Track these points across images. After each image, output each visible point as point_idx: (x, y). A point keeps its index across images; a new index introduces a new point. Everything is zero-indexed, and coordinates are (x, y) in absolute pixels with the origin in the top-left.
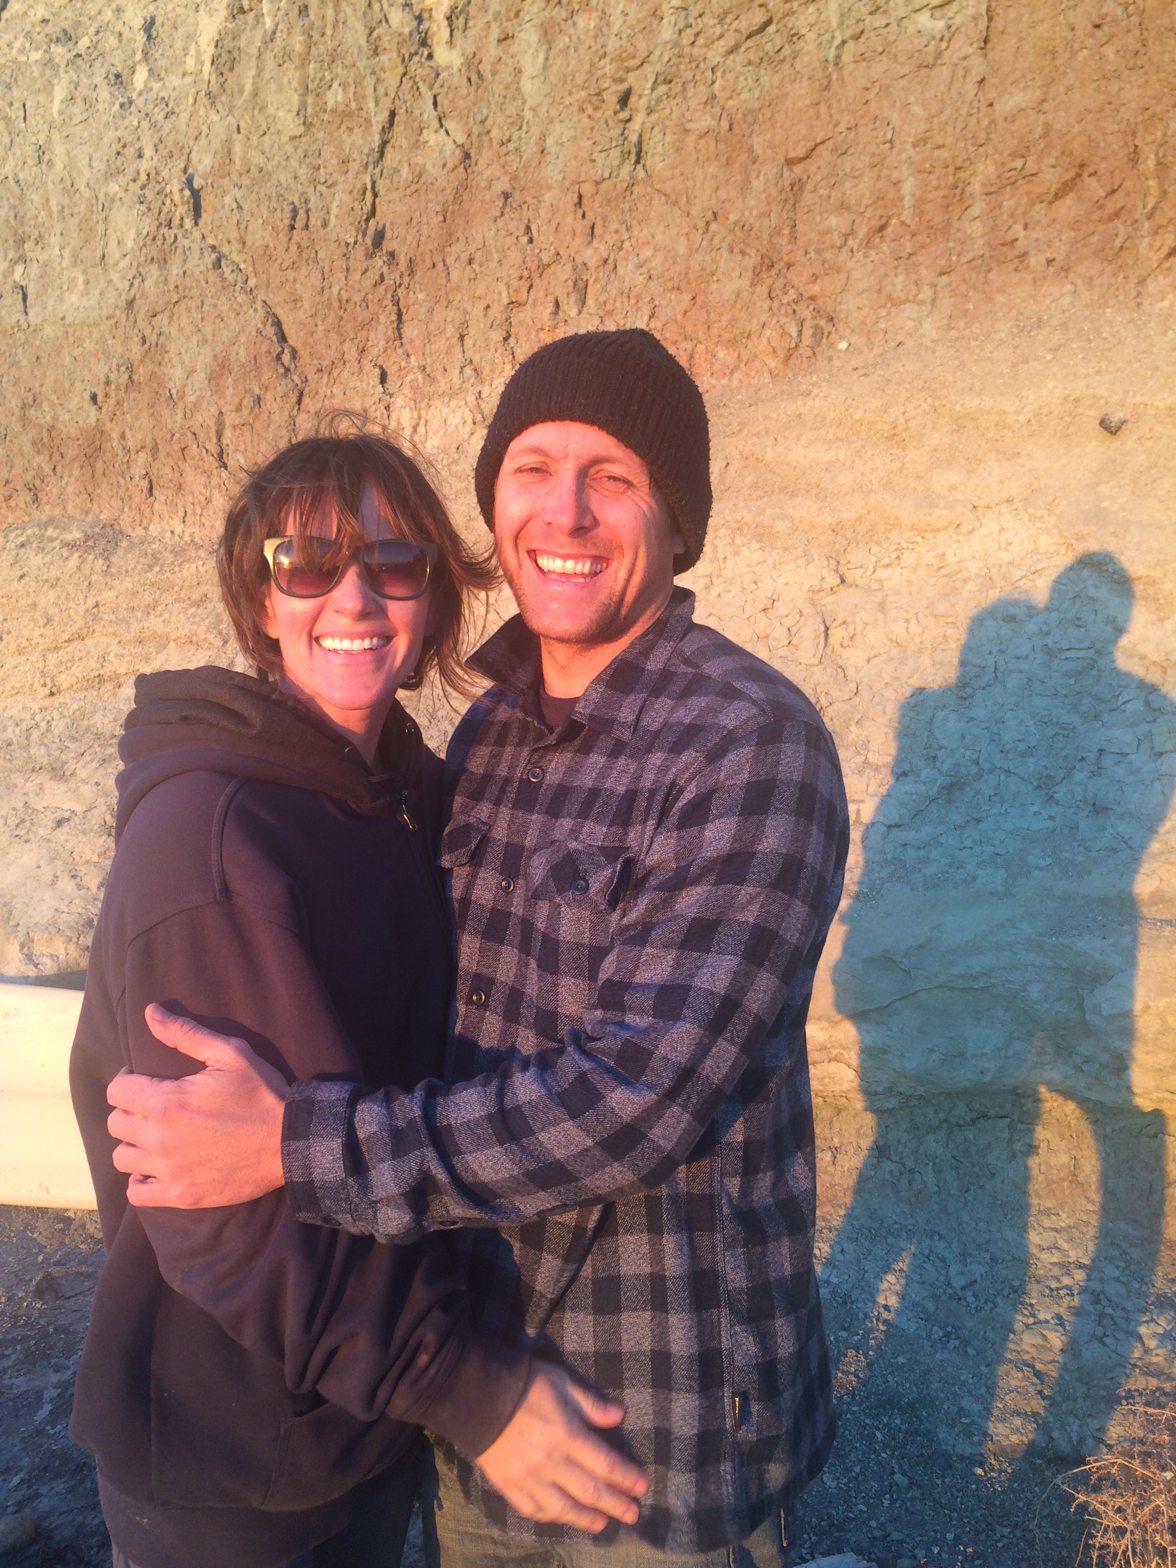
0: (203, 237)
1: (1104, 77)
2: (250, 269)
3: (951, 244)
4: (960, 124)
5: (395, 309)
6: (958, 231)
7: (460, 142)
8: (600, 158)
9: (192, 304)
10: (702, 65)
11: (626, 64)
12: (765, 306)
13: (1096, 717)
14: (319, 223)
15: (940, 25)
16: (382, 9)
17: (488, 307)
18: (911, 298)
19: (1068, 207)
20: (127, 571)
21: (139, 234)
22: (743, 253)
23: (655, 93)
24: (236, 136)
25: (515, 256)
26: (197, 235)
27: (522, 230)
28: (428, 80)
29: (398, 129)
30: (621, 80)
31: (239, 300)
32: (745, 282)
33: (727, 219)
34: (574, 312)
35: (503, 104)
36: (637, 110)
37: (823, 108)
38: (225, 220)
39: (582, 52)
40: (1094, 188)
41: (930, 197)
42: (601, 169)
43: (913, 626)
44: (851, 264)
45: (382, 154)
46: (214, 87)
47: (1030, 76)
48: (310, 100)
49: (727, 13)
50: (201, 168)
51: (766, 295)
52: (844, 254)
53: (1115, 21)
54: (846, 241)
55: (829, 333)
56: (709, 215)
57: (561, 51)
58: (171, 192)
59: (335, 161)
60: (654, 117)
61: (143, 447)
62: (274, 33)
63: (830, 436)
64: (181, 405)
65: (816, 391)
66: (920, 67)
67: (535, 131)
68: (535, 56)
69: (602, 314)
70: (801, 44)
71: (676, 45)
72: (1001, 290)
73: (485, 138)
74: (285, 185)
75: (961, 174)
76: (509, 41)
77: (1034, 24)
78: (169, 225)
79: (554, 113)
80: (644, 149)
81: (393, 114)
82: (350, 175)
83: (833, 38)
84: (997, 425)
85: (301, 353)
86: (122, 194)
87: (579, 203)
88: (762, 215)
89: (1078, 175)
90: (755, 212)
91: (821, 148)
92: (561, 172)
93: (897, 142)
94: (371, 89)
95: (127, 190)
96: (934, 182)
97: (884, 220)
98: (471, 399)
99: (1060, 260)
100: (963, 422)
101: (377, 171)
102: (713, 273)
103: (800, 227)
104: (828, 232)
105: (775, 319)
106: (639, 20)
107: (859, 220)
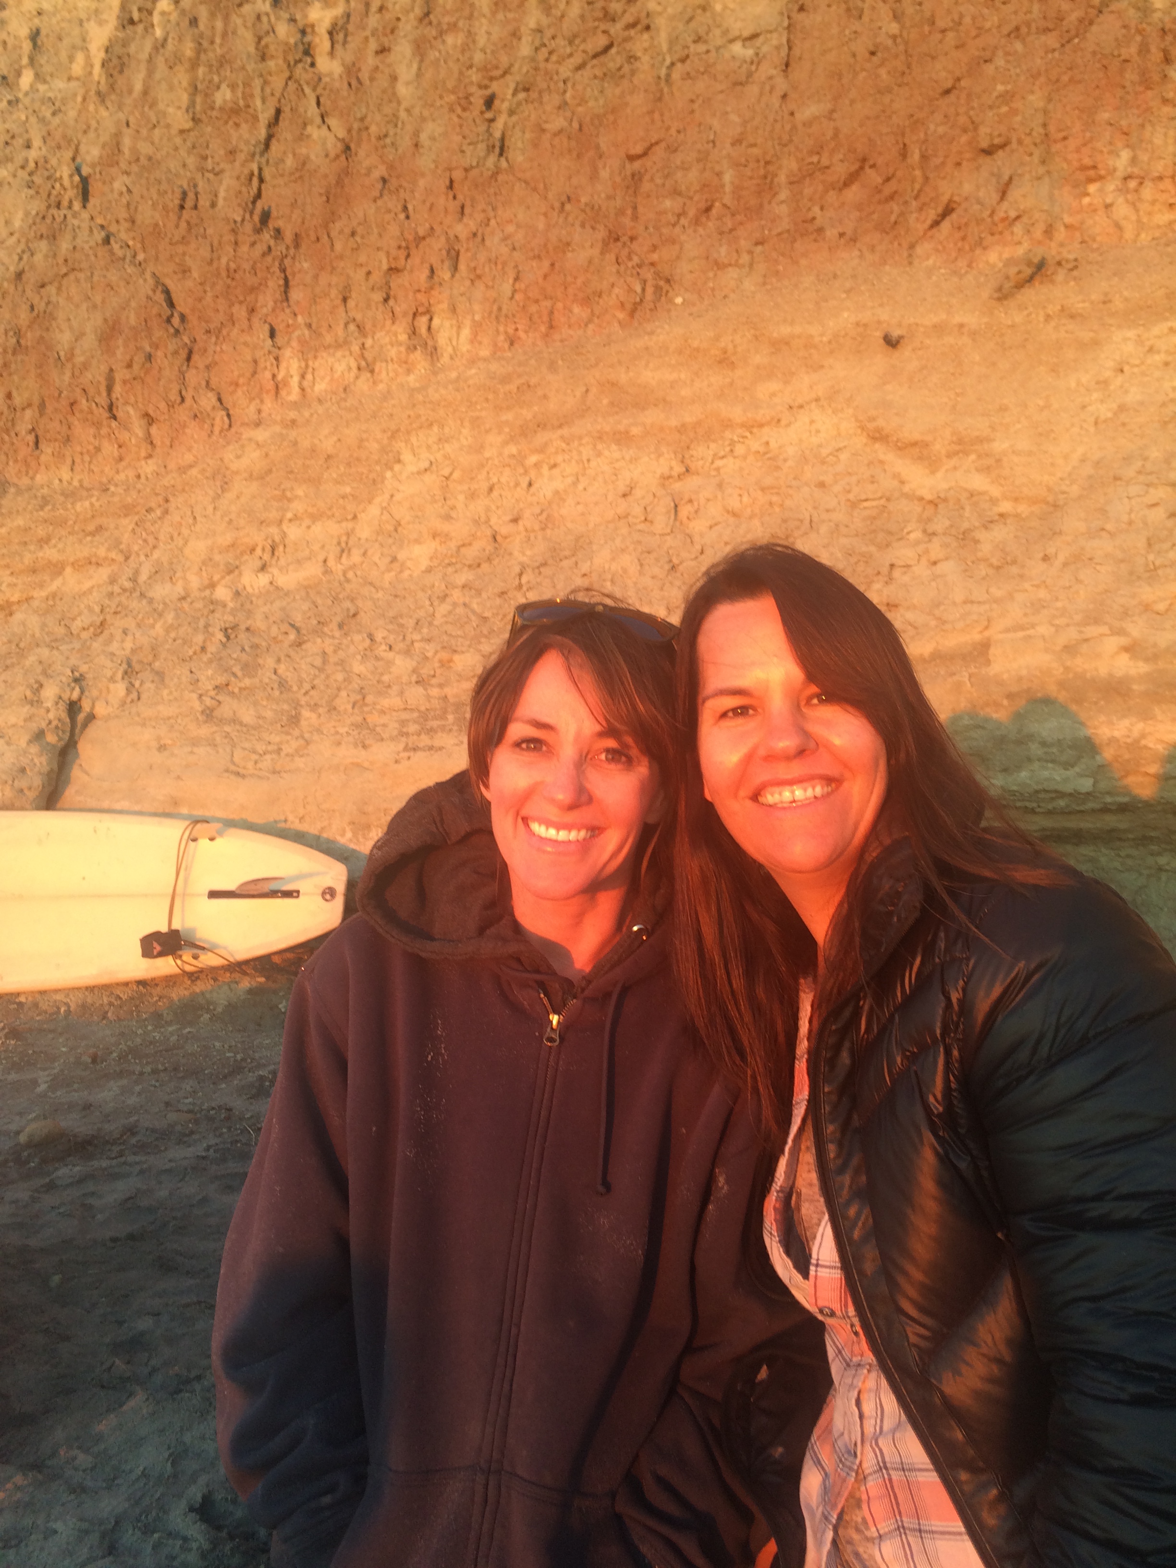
0: (92, 218)
1: (879, 92)
2: (139, 245)
3: (763, 222)
4: (768, 128)
5: (283, 275)
6: (769, 211)
7: (340, 136)
8: (469, 150)
9: (81, 276)
10: (555, 77)
11: (490, 74)
12: (614, 270)
13: (888, 545)
14: (208, 204)
15: (749, 53)
16: (269, 21)
17: (369, 273)
18: (733, 262)
19: (854, 193)
20: (18, 511)
21: (27, 214)
22: (593, 228)
23: (515, 100)
24: (125, 130)
25: (393, 230)
26: (85, 215)
27: (400, 208)
28: (312, 83)
29: (284, 123)
30: (486, 87)
31: (129, 271)
32: (596, 251)
33: (579, 201)
34: (447, 276)
35: (380, 104)
36: (500, 112)
37: (657, 116)
38: (114, 204)
39: (451, 64)
40: (873, 177)
41: (746, 185)
42: (469, 160)
43: (745, 499)
44: (683, 238)
45: (267, 145)
46: (103, 87)
47: (822, 93)
48: (199, 100)
49: (575, 36)
50: (88, 159)
51: (614, 261)
52: (678, 229)
53: (887, 49)
54: (679, 219)
55: (667, 292)
56: (564, 198)
57: (432, 62)
58: (61, 177)
59: (222, 152)
60: (514, 118)
61: (29, 405)
62: (165, 40)
63: (673, 362)
64: (69, 366)
65: (659, 330)
66: (735, 84)
67: (409, 128)
68: (410, 65)
69: (472, 276)
70: (637, 64)
71: (533, 60)
72: (804, 255)
73: (364, 134)
74: (173, 170)
75: (771, 168)
76: (385, 53)
77: (824, 52)
78: (58, 206)
79: (426, 113)
80: (506, 144)
81: (278, 112)
82: (237, 164)
83: (664, 60)
84: (805, 346)
85: (190, 317)
86: (11, 179)
87: (451, 186)
88: (609, 198)
89: (862, 168)
90: (603, 195)
91: (656, 148)
92: (433, 161)
93: (718, 143)
94: (259, 89)
95: (15, 176)
96: (749, 174)
97: (709, 203)
98: (356, 348)
99: (849, 233)
100: (779, 345)
101: (263, 160)
102: (568, 244)
103: (641, 209)
104: (665, 212)
105: (622, 280)
106: (501, 39)
107: (689, 202)
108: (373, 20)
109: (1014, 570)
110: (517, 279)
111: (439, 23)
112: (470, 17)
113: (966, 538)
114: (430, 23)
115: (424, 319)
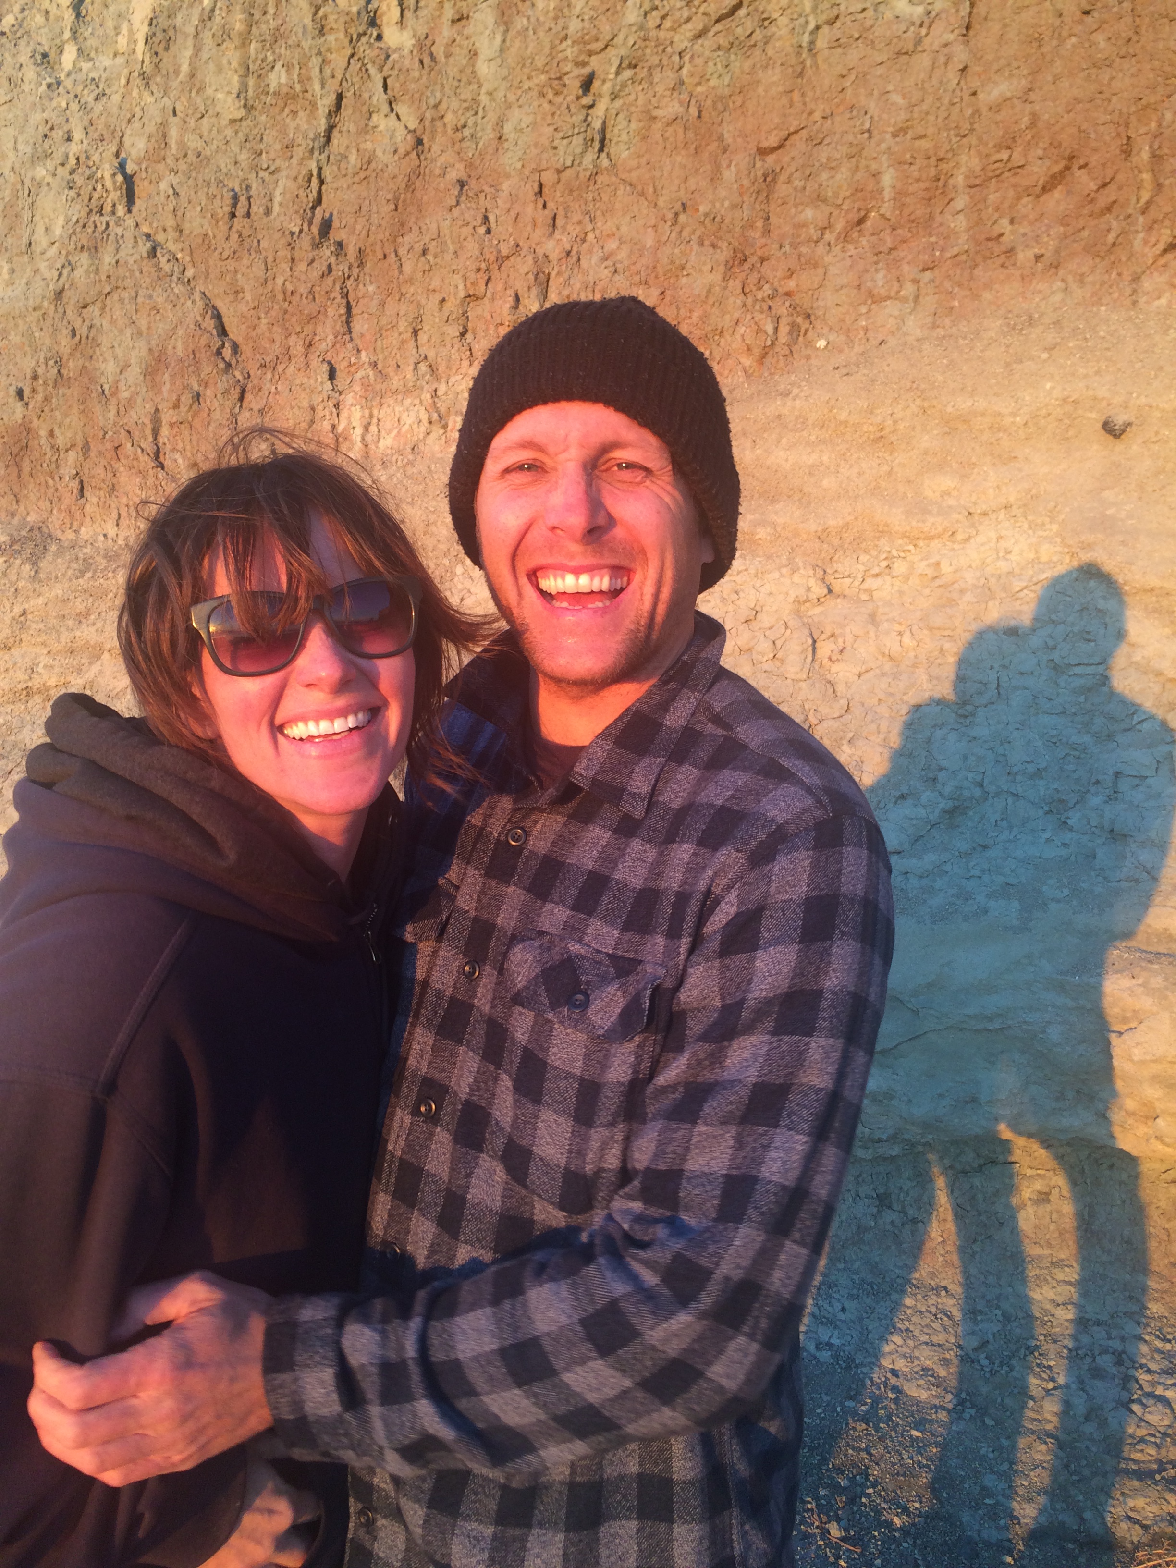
0: (137, 225)
1: (1094, 65)
2: (188, 259)
3: (933, 239)
4: (942, 114)
5: (344, 301)
6: (941, 225)
7: (412, 127)
8: (562, 145)
9: (125, 295)
10: (669, 49)
11: (588, 47)
12: (739, 302)
13: (1110, 737)
14: (261, 210)
17: (444, 300)
18: (893, 294)
19: (1056, 201)
20: (56, 577)
21: (68, 221)
22: (714, 246)
23: (619, 78)
24: (172, 119)
25: (472, 247)
26: (130, 222)
27: (479, 220)
28: (378, 61)
29: (346, 112)
31: (176, 290)
32: (717, 277)
33: (697, 210)
35: (457, 87)
36: (600, 95)
37: (796, 96)
38: (160, 207)
39: (541, 34)
40: (1084, 181)
41: (911, 189)
42: (563, 157)
43: (907, 639)
44: (828, 259)
45: (328, 139)
46: (148, 67)
47: (1015, 64)
48: (251, 82)
50: (134, 153)
51: (739, 290)
52: (821, 248)
53: (1107, 7)
54: (822, 234)
55: (807, 331)
56: (678, 207)
57: (518, 32)
58: (102, 177)
59: (278, 146)
60: (618, 103)
61: (73, 446)
62: (213, 10)
63: (813, 438)
64: (114, 401)
65: (796, 390)
66: (899, 53)
67: (492, 116)
68: (492, 38)
70: (773, 29)
71: (642, 28)
72: (988, 286)
73: (439, 124)
74: (224, 170)
75: (944, 166)
76: (463, 22)
77: (1019, 10)
78: (100, 212)
79: (512, 98)
80: (608, 136)
81: (340, 97)
82: (294, 161)
83: (807, 22)
84: (990, 428)
85: (243, 347)
86: (49, 179)
87: (540, 192)
88: (733, 206)
89: (1067, 168)
90: (727, 204)
91: (795, 137)
92: (520, 159)
93: (875, 133)
94: (317, 69)
95: (55, 175)
96: (916, 174)
97: (863, 213)
98: (427, 397)
99: (1049, 256)
100: (955, 424)
101: (323, 157)
103: (773, 220)
104: (804, 225)
105: (749, 316)
107: (836, 213)
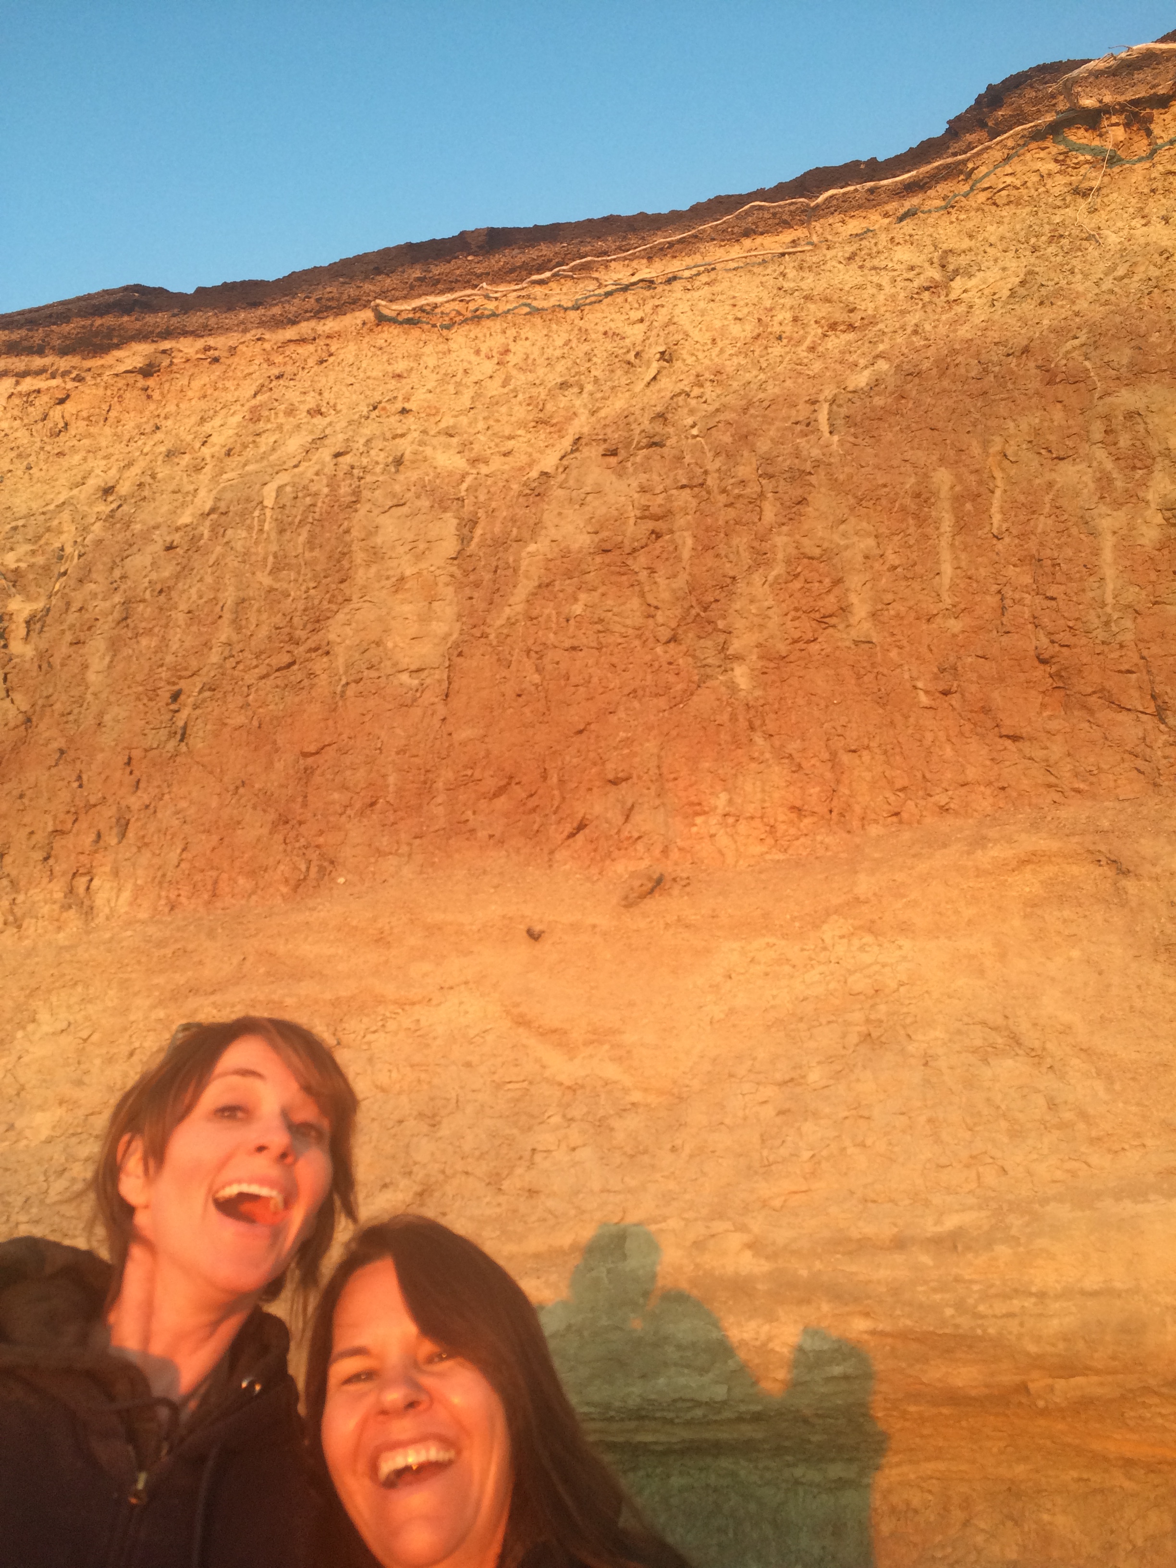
1: (524, 725)
3: (422, 820)
4: (429, 744)
6: (428, 811)
7: (23, 709)
8: (151, 733)
10: (240, 683)
11: (179, 673)
12: (281, 849)
13: (530, 1129)
15: (416, 682)
17: (32, 833)
18: (393, 851)
19: (501, 802)
22: (264, 811)
23: (201, 696)
25: (64, 795)
27: (74, 778)
32: (265, 831)
33: (253, 786)
34: (114, 841)
35: (68, 687)
36: (185, 705)
37: (330, 723)
39: (142, 661)
40: (519, 792)
41: (408, 787)
42: (151, 740)
43: (395, 1075)
44: (349, 826)
47: (476, 720)
49: (261, 653)
51: (282, 841)
52: (344, 819)
53: (530, 693)
54: (345, 810)
55: (331, 872)
56: (239, 783)
57: (124, 658)
60: (198, 712)
63: (332, 938)
65: (320, 907)
66: (402, 705)
67: (94, 709)
68: (102, 658)
69: (139, 844)
70: (316, 680)
71: (221, 667)
72: (458, 851)
73: (48, 710)
75: (430, 775)
76: (80, 645)
77: (478, 690)
79: (113, 698)
80: (188, 732)
83: (340, 679)
84: (456, 933)
87: (129, 763)
88: (282, 786)
89: (509, 784)
90: (276, 784)
91: (328, 748)
92: (114, 740)
93: (384, 750)
96: (411, 778)
97: (374, 799)
98: (5, 903)
99: (498, 835)
100: (433, 930)
102: (239, 823)
103: (310, 798)
104: (333, 803)
105: (288, 859)
106: (193, 647)
107: (356, 797)
108: (72, 617)
109: (646, 1159)
110: (184, 850)
111: (135, 628)
112: (166, 626)
113: (601, 1126)
114: (127, 626)
115: (85, 880)
